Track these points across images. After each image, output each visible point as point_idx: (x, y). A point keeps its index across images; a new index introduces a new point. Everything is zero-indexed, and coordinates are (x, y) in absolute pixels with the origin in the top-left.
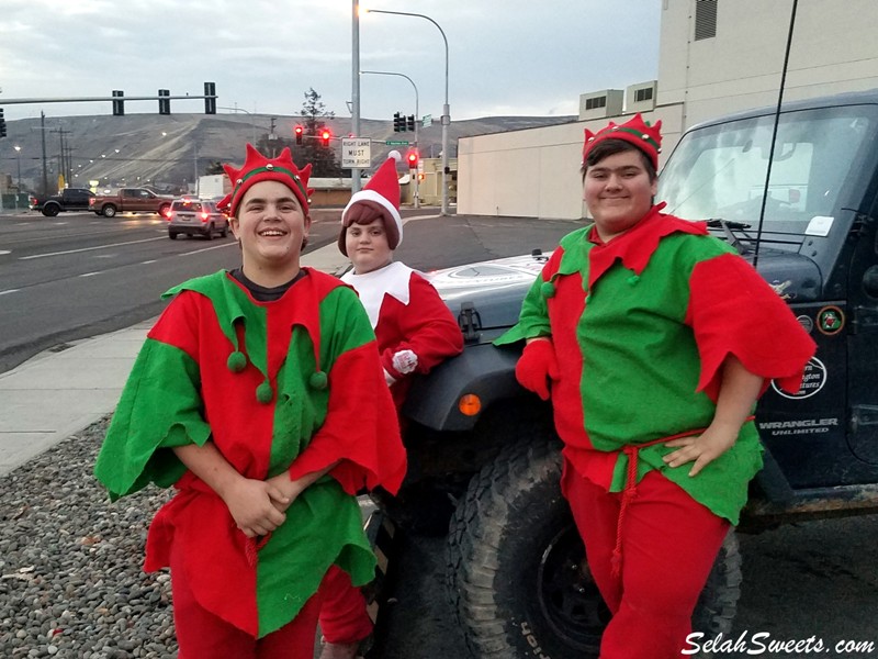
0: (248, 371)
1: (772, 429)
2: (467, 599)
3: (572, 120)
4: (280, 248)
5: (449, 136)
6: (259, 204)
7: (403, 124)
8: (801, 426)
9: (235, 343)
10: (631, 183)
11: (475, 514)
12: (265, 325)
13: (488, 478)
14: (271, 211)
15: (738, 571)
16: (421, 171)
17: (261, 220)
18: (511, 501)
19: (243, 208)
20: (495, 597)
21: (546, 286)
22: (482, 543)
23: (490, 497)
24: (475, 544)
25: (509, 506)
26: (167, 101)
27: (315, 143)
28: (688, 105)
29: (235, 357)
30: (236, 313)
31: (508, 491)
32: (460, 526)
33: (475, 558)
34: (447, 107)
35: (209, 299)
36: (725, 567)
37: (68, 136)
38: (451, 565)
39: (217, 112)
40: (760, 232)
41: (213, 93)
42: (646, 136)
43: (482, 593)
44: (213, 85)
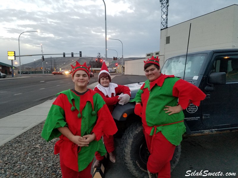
0: (75, 110)
1: (187, 119)
2: (124, 156)
3: (145, 58)
4: (83, 84)
5: (123, 61)
6: (79, 75)
7: (115, 59)
8: (193, 118)
9: (72, 104)
10: (153, 72)
11: (126, 138)
12: (79, 100)
13: (129, 130)
14: (81, 77)
15: (181, 149)
16: (118, 67)
17: (79, 79)
18: (134, 135)
19: (75, 76)
20: (130, 156)
21: (141, 91)
22: (128, 144)
23: (129, 134)
24: (126, 144)
25: (133, 137)
26: (73, 55)
27: (100, 62)
28: (165, 56)
29: (73, 108)
30: (72, 98)
31: (133, 133)
32: (123, 140)
33: (126, 147)
34: (123, 56)
35: (66, 95)
36: (178, 148)
37: (56, 61)
38: (121, 149)
39: (82, 56)
40: (184, 79)
41: (81, 53)
42: (155, 61)
43: (128, 155)
44: (81, 52)
